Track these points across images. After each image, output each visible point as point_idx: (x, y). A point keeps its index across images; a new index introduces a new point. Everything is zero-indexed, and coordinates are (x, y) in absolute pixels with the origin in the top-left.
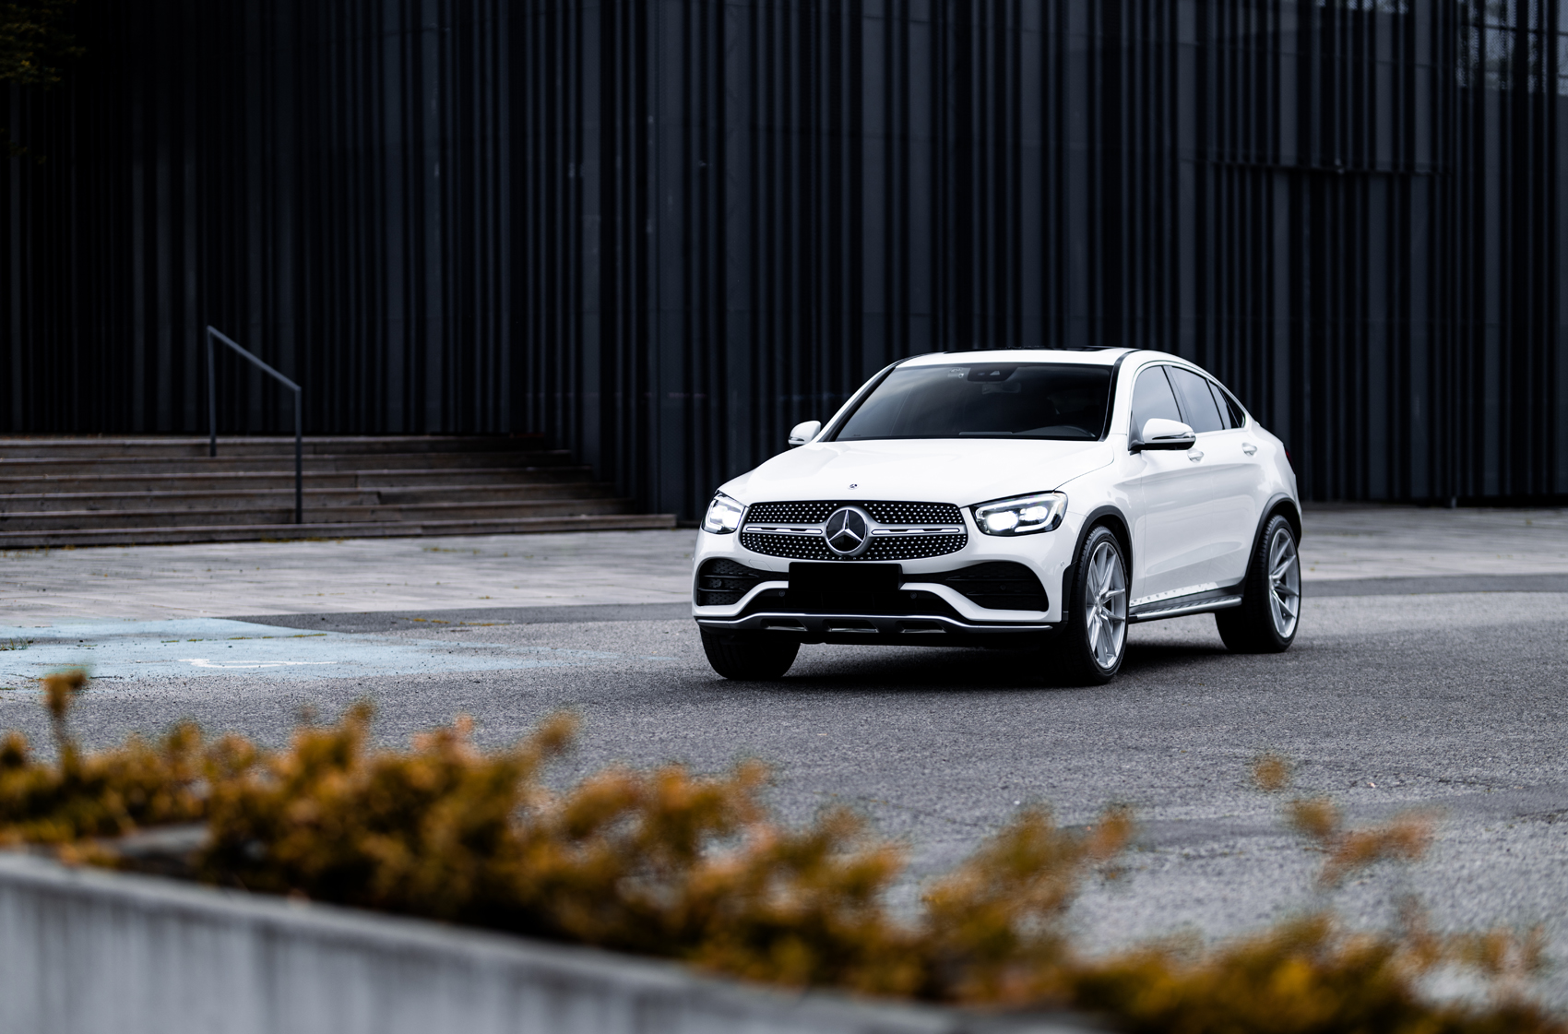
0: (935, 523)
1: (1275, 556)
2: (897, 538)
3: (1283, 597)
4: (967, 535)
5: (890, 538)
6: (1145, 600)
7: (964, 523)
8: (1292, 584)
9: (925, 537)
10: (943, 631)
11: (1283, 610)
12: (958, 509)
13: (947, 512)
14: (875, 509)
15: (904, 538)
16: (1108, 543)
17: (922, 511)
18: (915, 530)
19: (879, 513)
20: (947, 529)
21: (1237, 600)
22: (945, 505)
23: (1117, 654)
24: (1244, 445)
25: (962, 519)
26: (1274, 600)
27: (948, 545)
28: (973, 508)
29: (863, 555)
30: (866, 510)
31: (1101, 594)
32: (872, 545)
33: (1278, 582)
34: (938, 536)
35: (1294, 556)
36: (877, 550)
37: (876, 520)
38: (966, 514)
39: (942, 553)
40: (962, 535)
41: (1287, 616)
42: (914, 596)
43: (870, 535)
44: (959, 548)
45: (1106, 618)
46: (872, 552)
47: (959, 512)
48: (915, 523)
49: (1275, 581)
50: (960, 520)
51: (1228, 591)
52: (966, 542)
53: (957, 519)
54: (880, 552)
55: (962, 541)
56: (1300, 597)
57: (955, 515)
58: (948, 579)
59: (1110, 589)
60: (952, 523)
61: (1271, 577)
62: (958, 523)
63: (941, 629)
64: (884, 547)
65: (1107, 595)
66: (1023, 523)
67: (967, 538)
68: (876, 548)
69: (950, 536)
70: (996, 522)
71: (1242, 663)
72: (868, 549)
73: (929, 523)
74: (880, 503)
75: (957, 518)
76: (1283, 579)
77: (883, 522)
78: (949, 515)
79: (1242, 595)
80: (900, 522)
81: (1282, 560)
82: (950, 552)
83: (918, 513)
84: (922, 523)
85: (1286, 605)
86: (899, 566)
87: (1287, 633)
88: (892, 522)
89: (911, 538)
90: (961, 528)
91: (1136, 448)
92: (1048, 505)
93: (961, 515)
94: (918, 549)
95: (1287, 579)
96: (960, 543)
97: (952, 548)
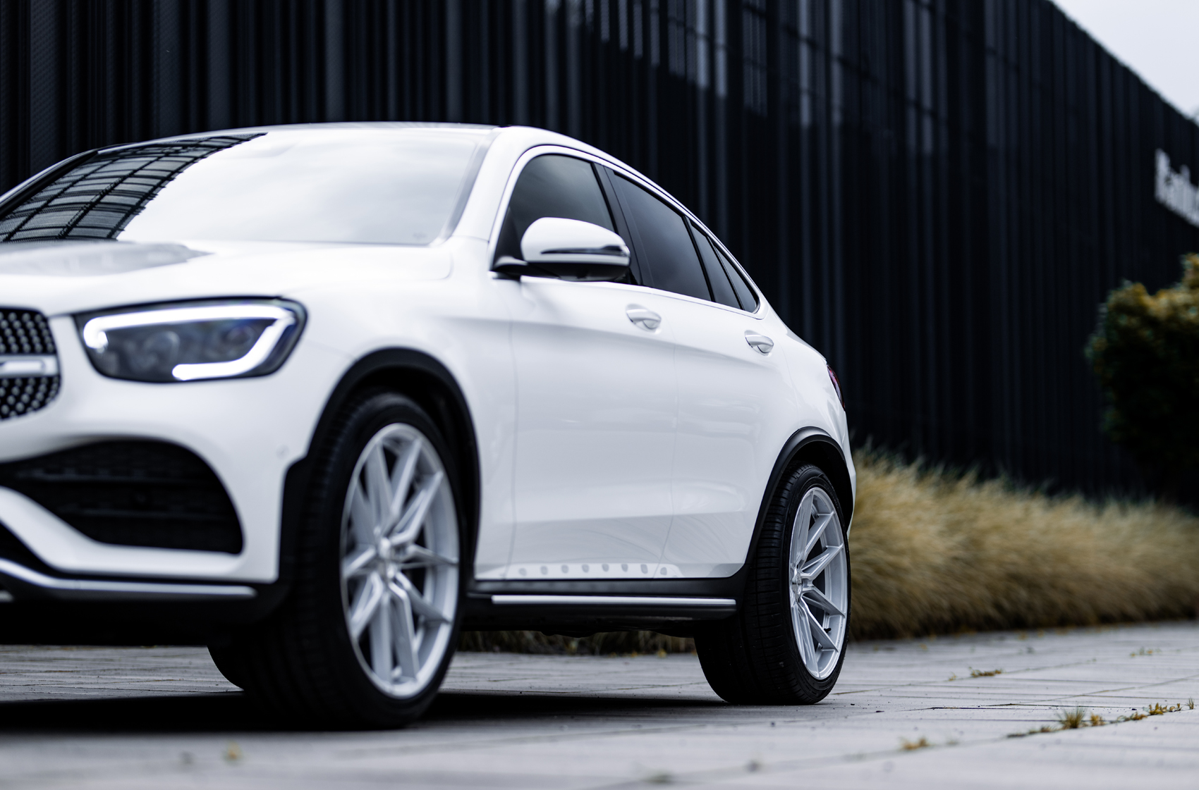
4: (59, 376)
6: (513, 573)
7: (54, 352)
10: (5, 596)
12: (45, 320)
13: (22, 327)
20: (20, 366)
21: (727, 602)
22: (20, 312)
24: (748, 332)
25: (54, 343)
27: (18, 399)
28: (80, 318)
33: (810, 585)
35: (842, 546)
38: (62, 331)
40: (49, 378)
44: (43, 404)
47: (49, 328)
49: (804, 581)
50: (47, 347)
52: (57, 392)
53: (42, 343)
55: (48, 390)
57: (39, 335)
60: (33, 351)
61: (796, 574)
62: (44, 352)
67: (59, 384)
69: (25, 380)
75: (42, 339)
78: (26, 334)
81: (818, 549)
82: (21, 413)
87: (823, 673)
90: (47, 365)
91: (508, 270)
93: (52, 335)
95: (827, 581)
96: (45, 395)
97: (27, 406)
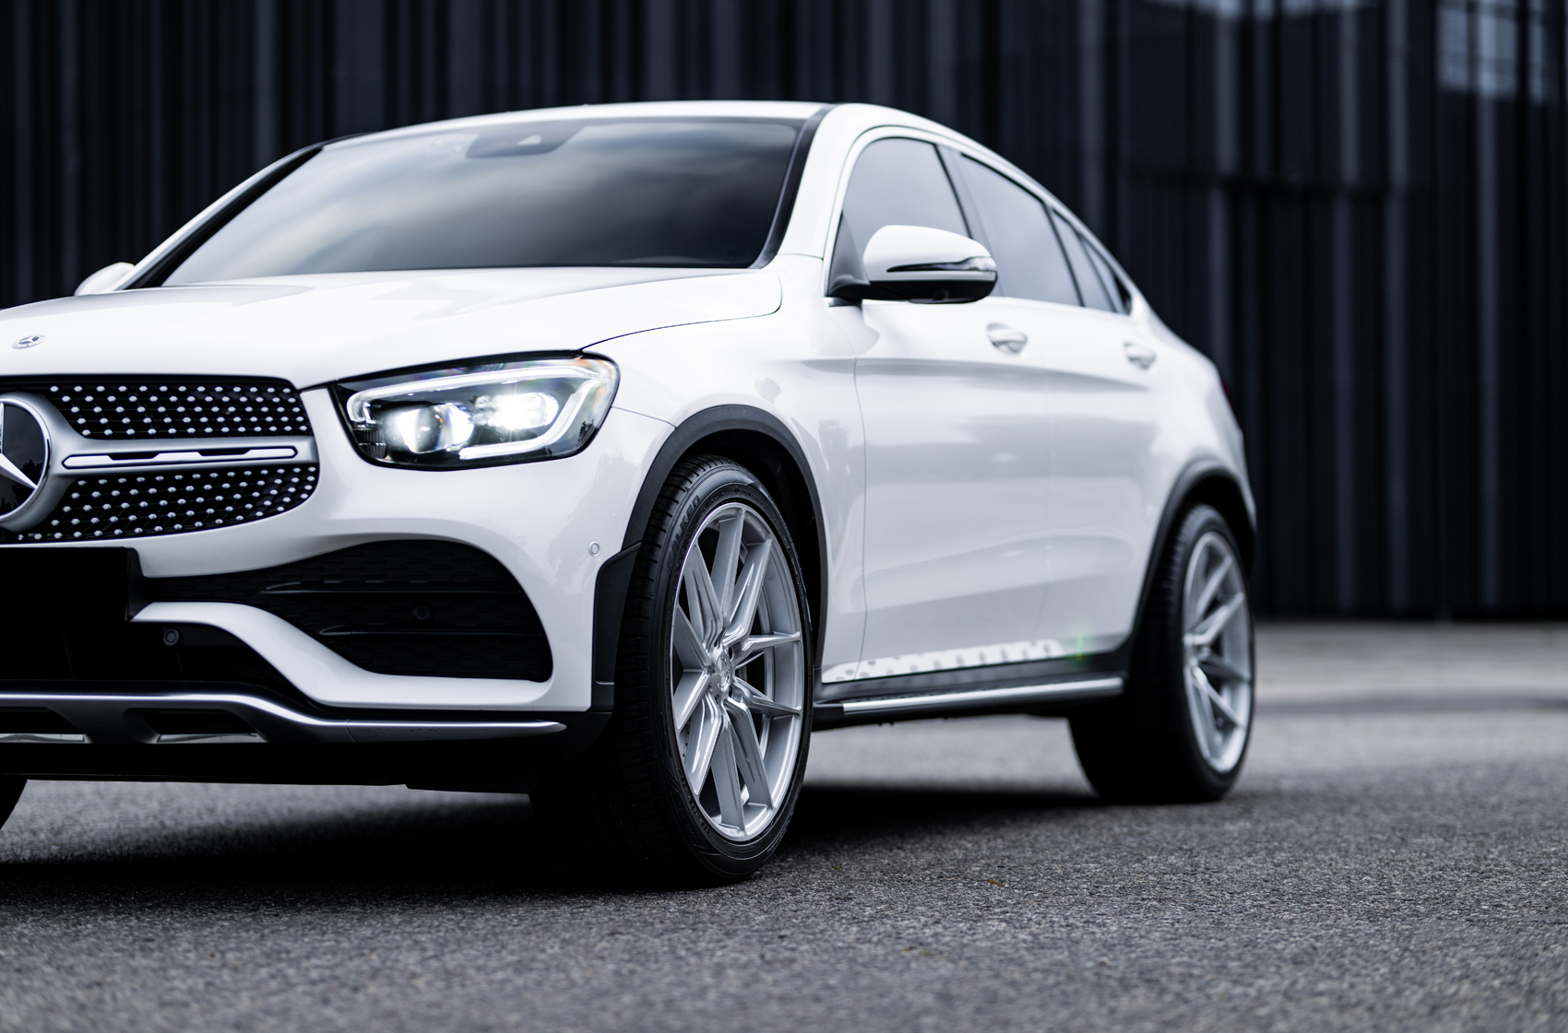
0: (234, 433)
1: (1197, 592)
2: (131, 477)
3: (1217, 682)
4: (317, 465)
5: (112, 478)
7: (309, 433)
8: (1235, 655)
9: (205, 472)
10: (257, 738)
11: (1217, 711)
12: (296, 392)
13: (267, 403)
14: (77, 400)
15: (150, 476)
16: (745, 508)
17: (200, 402)
18: (179, 454)
19: (86, 410)
20: (264, 451)
21: (1111, 683)
22: (262, 382)
23: (776, 803)
24: (1127, 344)
25: (307, 422)
26: (1197, 691)
27: (264, 494)
28: (339, 391)
29: (43, 527)
30: (54, 403)
31: (726, 642)
32: (66, 499)
33: (1206, 651)
34: (239, 470)
35: (1243, 595)
36: (78, 512)
37: (79, 429)
38: (319, 407)
39: (250, 517)
40: (304, 466)
41: (1225, 725)
42: (171, 639)
43: (58, 469)
44: (297, 501)
45: (743, 706)
46: (66, 519)
47: (299, 403)
48: (182, 434)
49: (1198, 648)
50: (301, 425)
51: (1096, 664)
52: (314, 484)
53: (292, 422)
54: (85, 517)
55: (303, 482)
56: (1252, 683)
57: (288, 413)
58: (270, 590)
59: (756, 630)
60: (280, 433)
61: (1190, 640)
62: (296, 433)
63: (249, 731)
64: (97, 503)
65: (747, 646)
66: (483, 436)
67: (316, 474)
68: (77, 505)
69: (272, 469)
70: (407, 429)
71: (1120, 826)
72: (56, 512)
73: (217, 434)
74: (89, 380)
75: (292, 416)
76: (1216, 646)
77: (97, 434)
78: (272, 413)
79: (1125, 674)
80: (142, 435)
81: (1214, 605)
82: (270, 512)
83: (190, 406)
84: (200, 434)
85: (1224, 701)
86: (131, 554)
87: (1226, 761)
88: (119, 435)
89: (169, 475)
90: (303, 449)
91: (848, 293)
92: (563, 388)
93: (303, 412)
94: (186, 507)
95: (1226, 645)
96: (300, 489)
97: (277, 501)
